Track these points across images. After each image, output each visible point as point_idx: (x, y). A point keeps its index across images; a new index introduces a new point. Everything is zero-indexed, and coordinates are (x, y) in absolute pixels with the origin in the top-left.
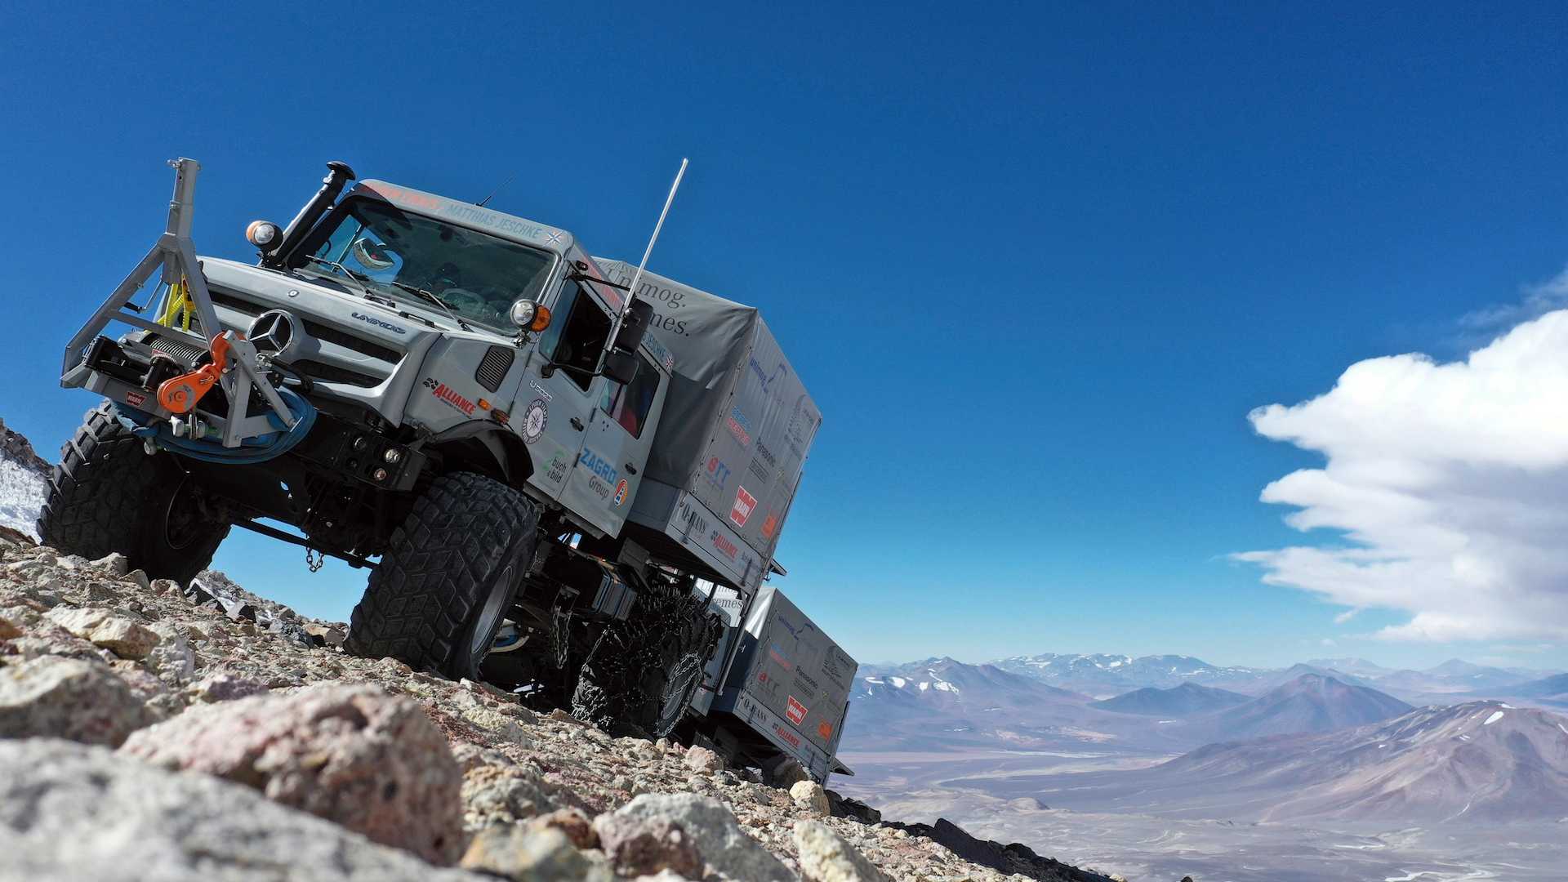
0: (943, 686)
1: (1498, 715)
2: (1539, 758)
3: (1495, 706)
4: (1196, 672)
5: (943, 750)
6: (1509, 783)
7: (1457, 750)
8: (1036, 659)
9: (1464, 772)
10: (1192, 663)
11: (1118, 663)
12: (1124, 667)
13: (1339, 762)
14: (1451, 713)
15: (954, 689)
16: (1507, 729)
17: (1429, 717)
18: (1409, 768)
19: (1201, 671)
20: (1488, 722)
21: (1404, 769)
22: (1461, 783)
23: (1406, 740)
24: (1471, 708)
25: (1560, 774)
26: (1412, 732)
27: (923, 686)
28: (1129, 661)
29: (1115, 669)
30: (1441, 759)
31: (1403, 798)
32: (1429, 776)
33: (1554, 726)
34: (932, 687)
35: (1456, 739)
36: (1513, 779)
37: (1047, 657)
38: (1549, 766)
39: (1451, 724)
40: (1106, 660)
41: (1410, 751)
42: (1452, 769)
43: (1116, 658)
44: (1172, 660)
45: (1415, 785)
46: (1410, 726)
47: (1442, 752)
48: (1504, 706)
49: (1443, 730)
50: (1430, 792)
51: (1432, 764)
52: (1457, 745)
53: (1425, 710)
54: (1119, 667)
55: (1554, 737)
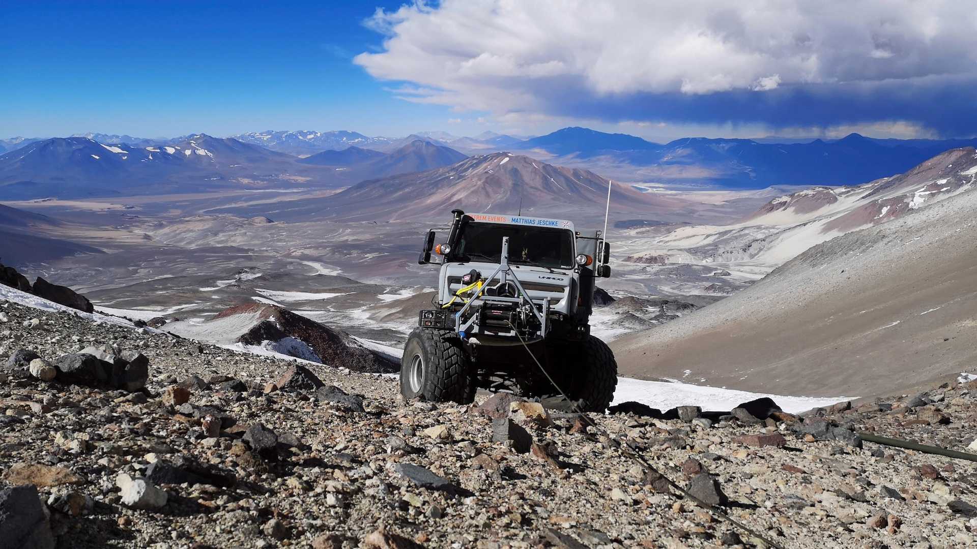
0: (201, 152)
1: (507, 159)
2: (523, 181)
3: (505, 155)
4: (357, 140)
5: (202, 192)
6: (509, 193)
7: (487, 178)
8: (261, 134)
9: (490, 190)
10: (355, 135)
11: (312, 136)
12: (316, 138)
13: (431, 187)
14: (485, 159)
15: (209, 154)
16: (510, 167)
17: (475, 161)
18: (464, 188)
19: (360, 139)
20: (502, 163)
21: (461, 189)
22: (488, 195)
23: (464, 174)
24: (494, 157)
25: (532, 187)
26: (468, 169)
27: (188, 152)
28: (319, 135)
29: (310, 139)
30: (479, 183)
31: (461, 203)
32: (473, 192)
33: (531, 164)
34: (194, 152)
35: (487, 172)
36: (511, 192)
37: (269, 133)
38: (527, 184)
39: (484, 165)
40: (304, 135)
41: (465, 180)
42: (484, 188)
43: (311, 133)
44: (343, 133)
45: (467, 197)
46: (465, 167)
47: (480, 180)
48: (509, 154)
49: (480, 169)
50: (474, 200)
51: (475, 186)
52: (487, 175)
53: (473, 157)
54: (312, 138)
55: (530, 170)
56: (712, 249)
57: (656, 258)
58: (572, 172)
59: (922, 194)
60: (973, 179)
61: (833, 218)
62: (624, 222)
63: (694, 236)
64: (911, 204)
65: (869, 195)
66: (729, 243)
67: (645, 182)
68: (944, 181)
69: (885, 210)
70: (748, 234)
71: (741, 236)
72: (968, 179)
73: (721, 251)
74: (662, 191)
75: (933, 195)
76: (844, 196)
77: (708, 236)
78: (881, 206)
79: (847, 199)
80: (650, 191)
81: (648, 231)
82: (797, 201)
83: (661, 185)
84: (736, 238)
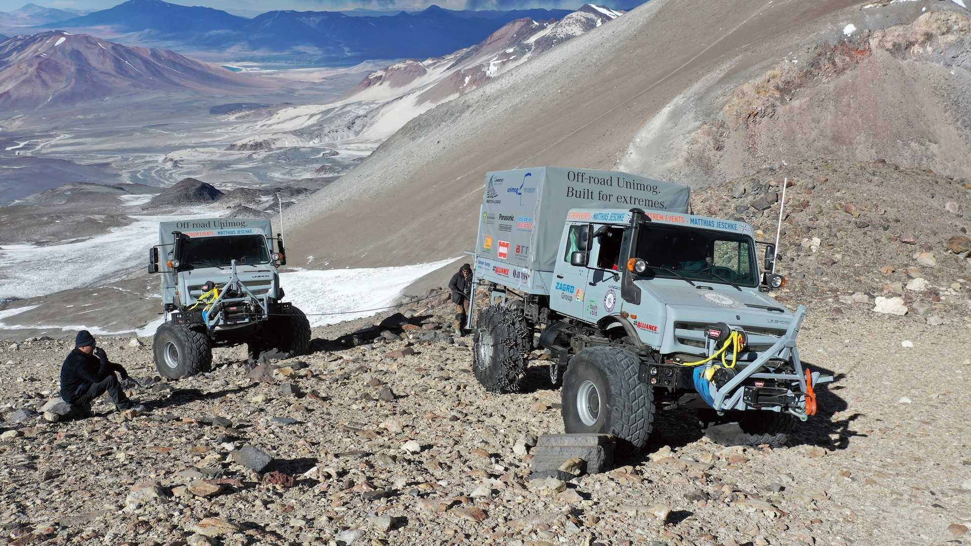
1: (63, 39)
2: (89, 64)
3: (60, 34)
6: (73, 81)
7: (40, 64)
9: (45, 76)
14: (33, 40)
16: (68, 48)
17: (19, 43)
18: (10, 78)
20: (57, 44)
21: (7, 78)
22: (44, 83)
23: (7, 59)
24: (46, 36)
25: (102, 72)
26: (9, 54)
30: (31, 70)
31: (10, 96)
32: (24, 82)
33: (96, 44)
35: (38, 56)
36: (75, 78)
38: (95, 69)
39: (34, 47)
41: (10, 66)
42: (38, 76)
45: (16, 88)
46: (7, 50)
47: (31, 65)
48: (65, 33)
49: (29, 51)
50: (26, 91)
51: (25, 74)
52: (39, 60)
53: (16, 39)
55: (96, 51)
56: (317, 130)
57: (261, 144)
58: (150, 52)
59: (496, 62)
60: (533, 48)
61: (426, 90)
62: (221, 107)
63: (297, 117)
64: (488, 73)
65: (453, 66)
66: (333, 122)
67: (238, 61)
68: (511, 50)
69: (467, 80)
70: (350, 111)
71: (343, 113)
72: (529, 47)
73: (326, 130)
74: (256, 70)
75: (504, 63)
76: (432, 68)
77: (312, 116)
78: (464, 76)
79: (435, 71)
80: (244, 70)
81: (248, 115)
82: (391, 75)
83: (254, 64)
84: (340, 116)
